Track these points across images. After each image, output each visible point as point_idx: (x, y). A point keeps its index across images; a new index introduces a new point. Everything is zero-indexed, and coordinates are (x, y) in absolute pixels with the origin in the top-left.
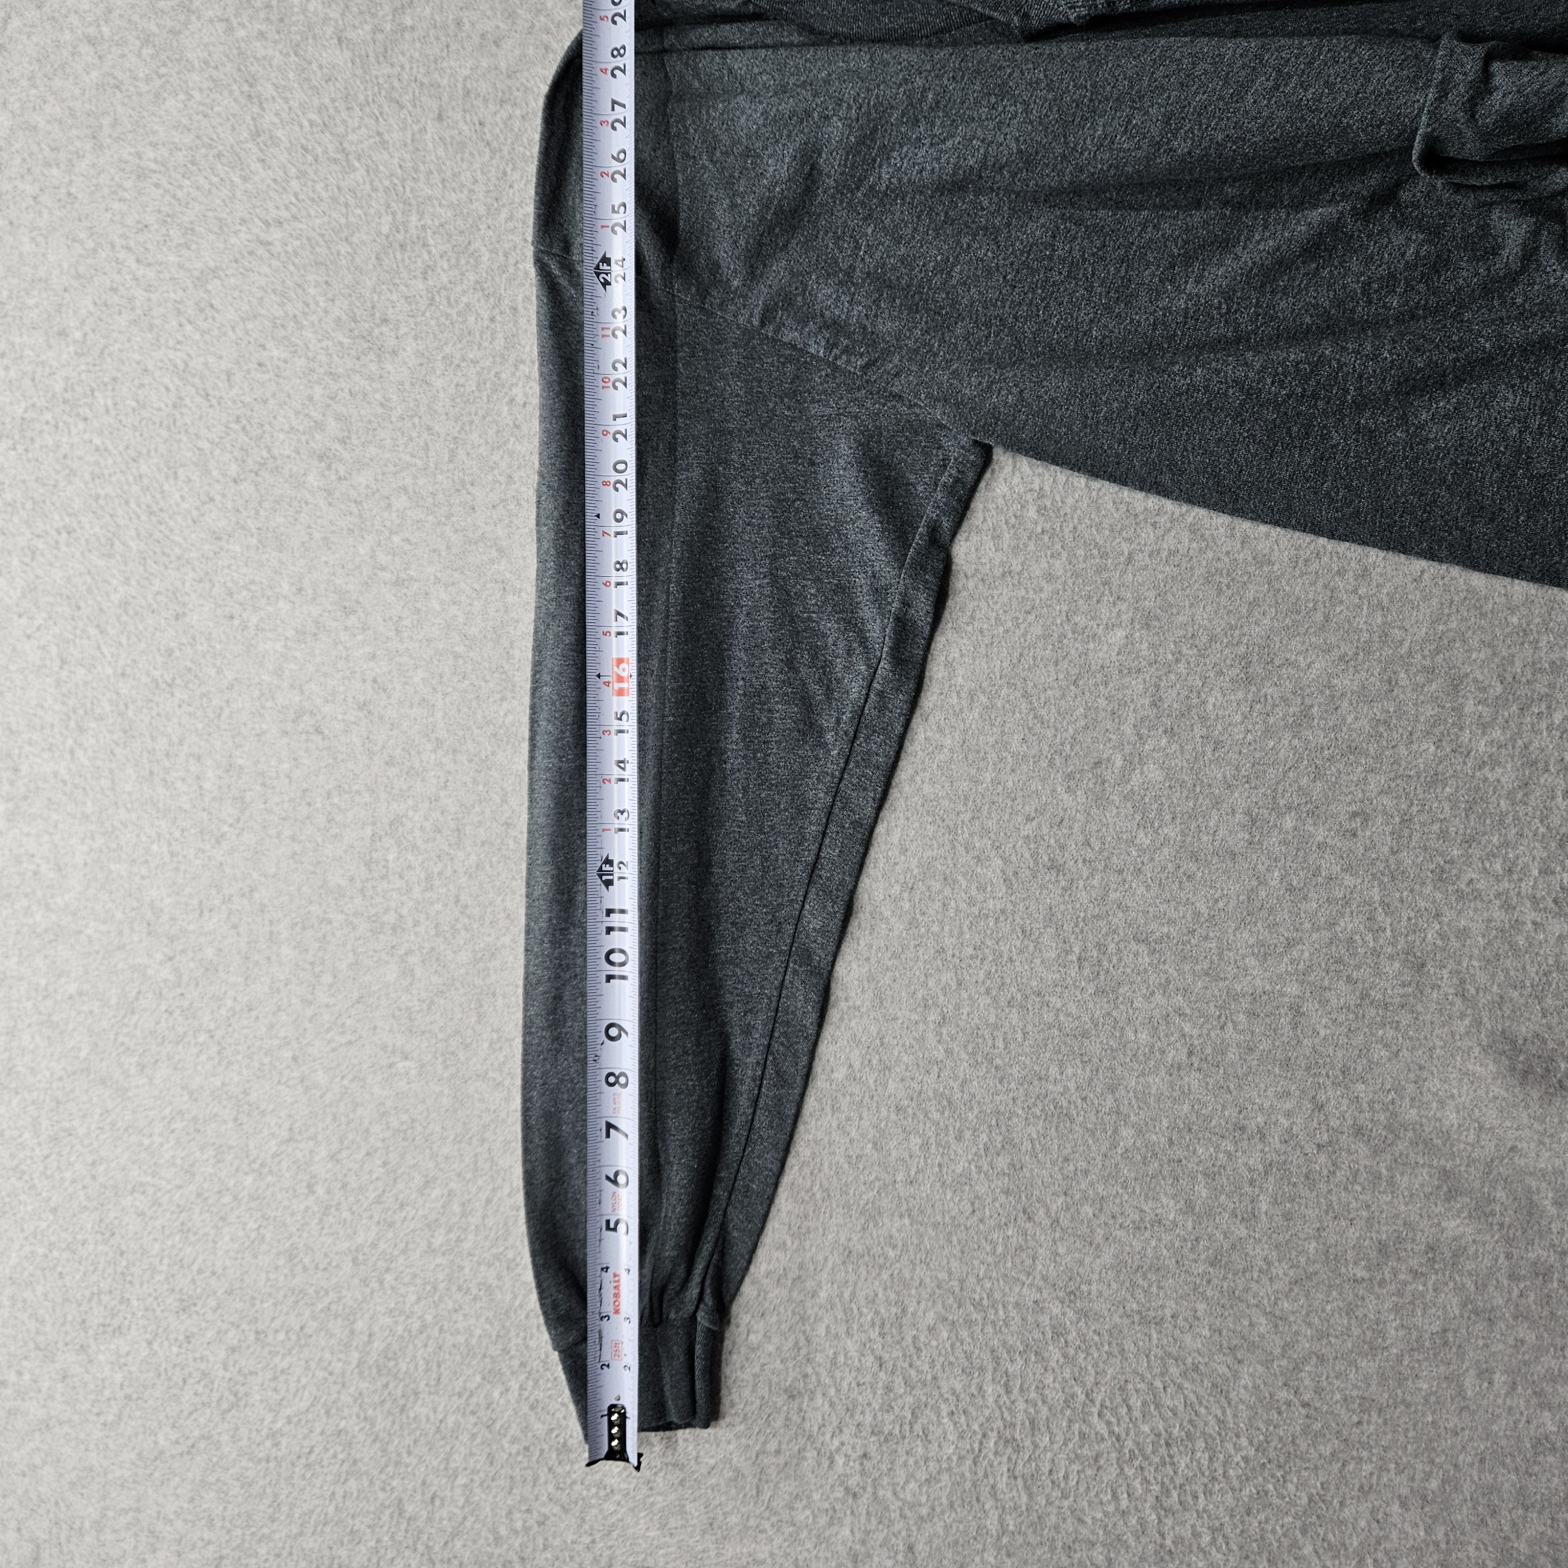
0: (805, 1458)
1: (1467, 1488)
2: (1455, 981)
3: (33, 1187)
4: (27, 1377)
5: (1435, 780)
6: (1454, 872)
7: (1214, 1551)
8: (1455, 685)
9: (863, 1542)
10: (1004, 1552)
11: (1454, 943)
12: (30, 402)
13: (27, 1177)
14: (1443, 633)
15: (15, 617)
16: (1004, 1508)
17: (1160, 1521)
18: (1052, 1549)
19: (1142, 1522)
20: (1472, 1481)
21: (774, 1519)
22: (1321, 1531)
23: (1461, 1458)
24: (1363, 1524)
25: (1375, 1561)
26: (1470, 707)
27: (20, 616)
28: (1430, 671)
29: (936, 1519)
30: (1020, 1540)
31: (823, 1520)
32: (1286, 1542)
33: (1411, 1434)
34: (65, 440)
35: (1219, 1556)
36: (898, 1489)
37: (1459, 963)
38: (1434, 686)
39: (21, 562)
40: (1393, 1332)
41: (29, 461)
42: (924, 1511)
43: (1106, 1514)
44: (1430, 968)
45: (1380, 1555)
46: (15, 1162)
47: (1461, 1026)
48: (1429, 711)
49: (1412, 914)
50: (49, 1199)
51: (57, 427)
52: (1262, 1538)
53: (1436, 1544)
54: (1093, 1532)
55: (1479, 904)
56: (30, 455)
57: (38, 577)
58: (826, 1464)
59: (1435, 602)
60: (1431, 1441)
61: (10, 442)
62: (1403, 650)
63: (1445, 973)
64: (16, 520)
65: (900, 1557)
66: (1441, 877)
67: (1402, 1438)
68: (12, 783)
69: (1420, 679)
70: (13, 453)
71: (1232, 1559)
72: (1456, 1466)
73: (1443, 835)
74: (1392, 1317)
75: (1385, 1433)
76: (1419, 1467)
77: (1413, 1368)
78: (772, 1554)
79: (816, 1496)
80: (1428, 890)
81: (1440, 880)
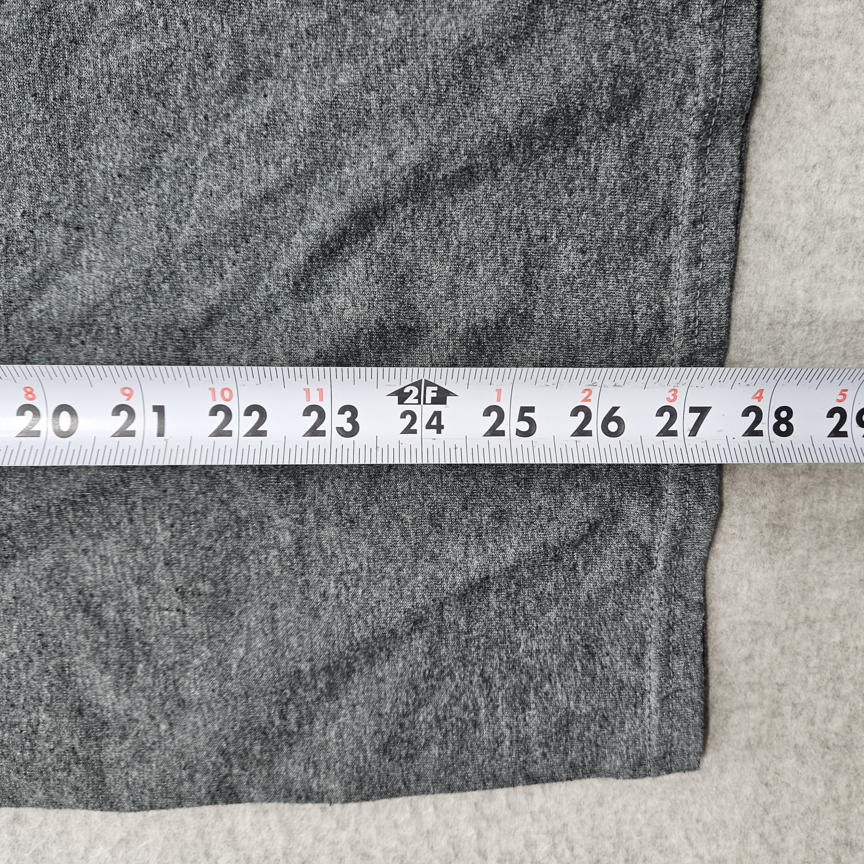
17: (480, 835)
22: (694, 810)
24: (748, 790)
25: (761, 836)
32: (648, 832)
33: (813, 663)
40: (798, 526)
43: (402, 841)
45: (767, 828)
52: (619, 834)
67: (802, 670)
74: (799, 503)
75: (780, 667)
76: (821, 703)
77: (821, 573)
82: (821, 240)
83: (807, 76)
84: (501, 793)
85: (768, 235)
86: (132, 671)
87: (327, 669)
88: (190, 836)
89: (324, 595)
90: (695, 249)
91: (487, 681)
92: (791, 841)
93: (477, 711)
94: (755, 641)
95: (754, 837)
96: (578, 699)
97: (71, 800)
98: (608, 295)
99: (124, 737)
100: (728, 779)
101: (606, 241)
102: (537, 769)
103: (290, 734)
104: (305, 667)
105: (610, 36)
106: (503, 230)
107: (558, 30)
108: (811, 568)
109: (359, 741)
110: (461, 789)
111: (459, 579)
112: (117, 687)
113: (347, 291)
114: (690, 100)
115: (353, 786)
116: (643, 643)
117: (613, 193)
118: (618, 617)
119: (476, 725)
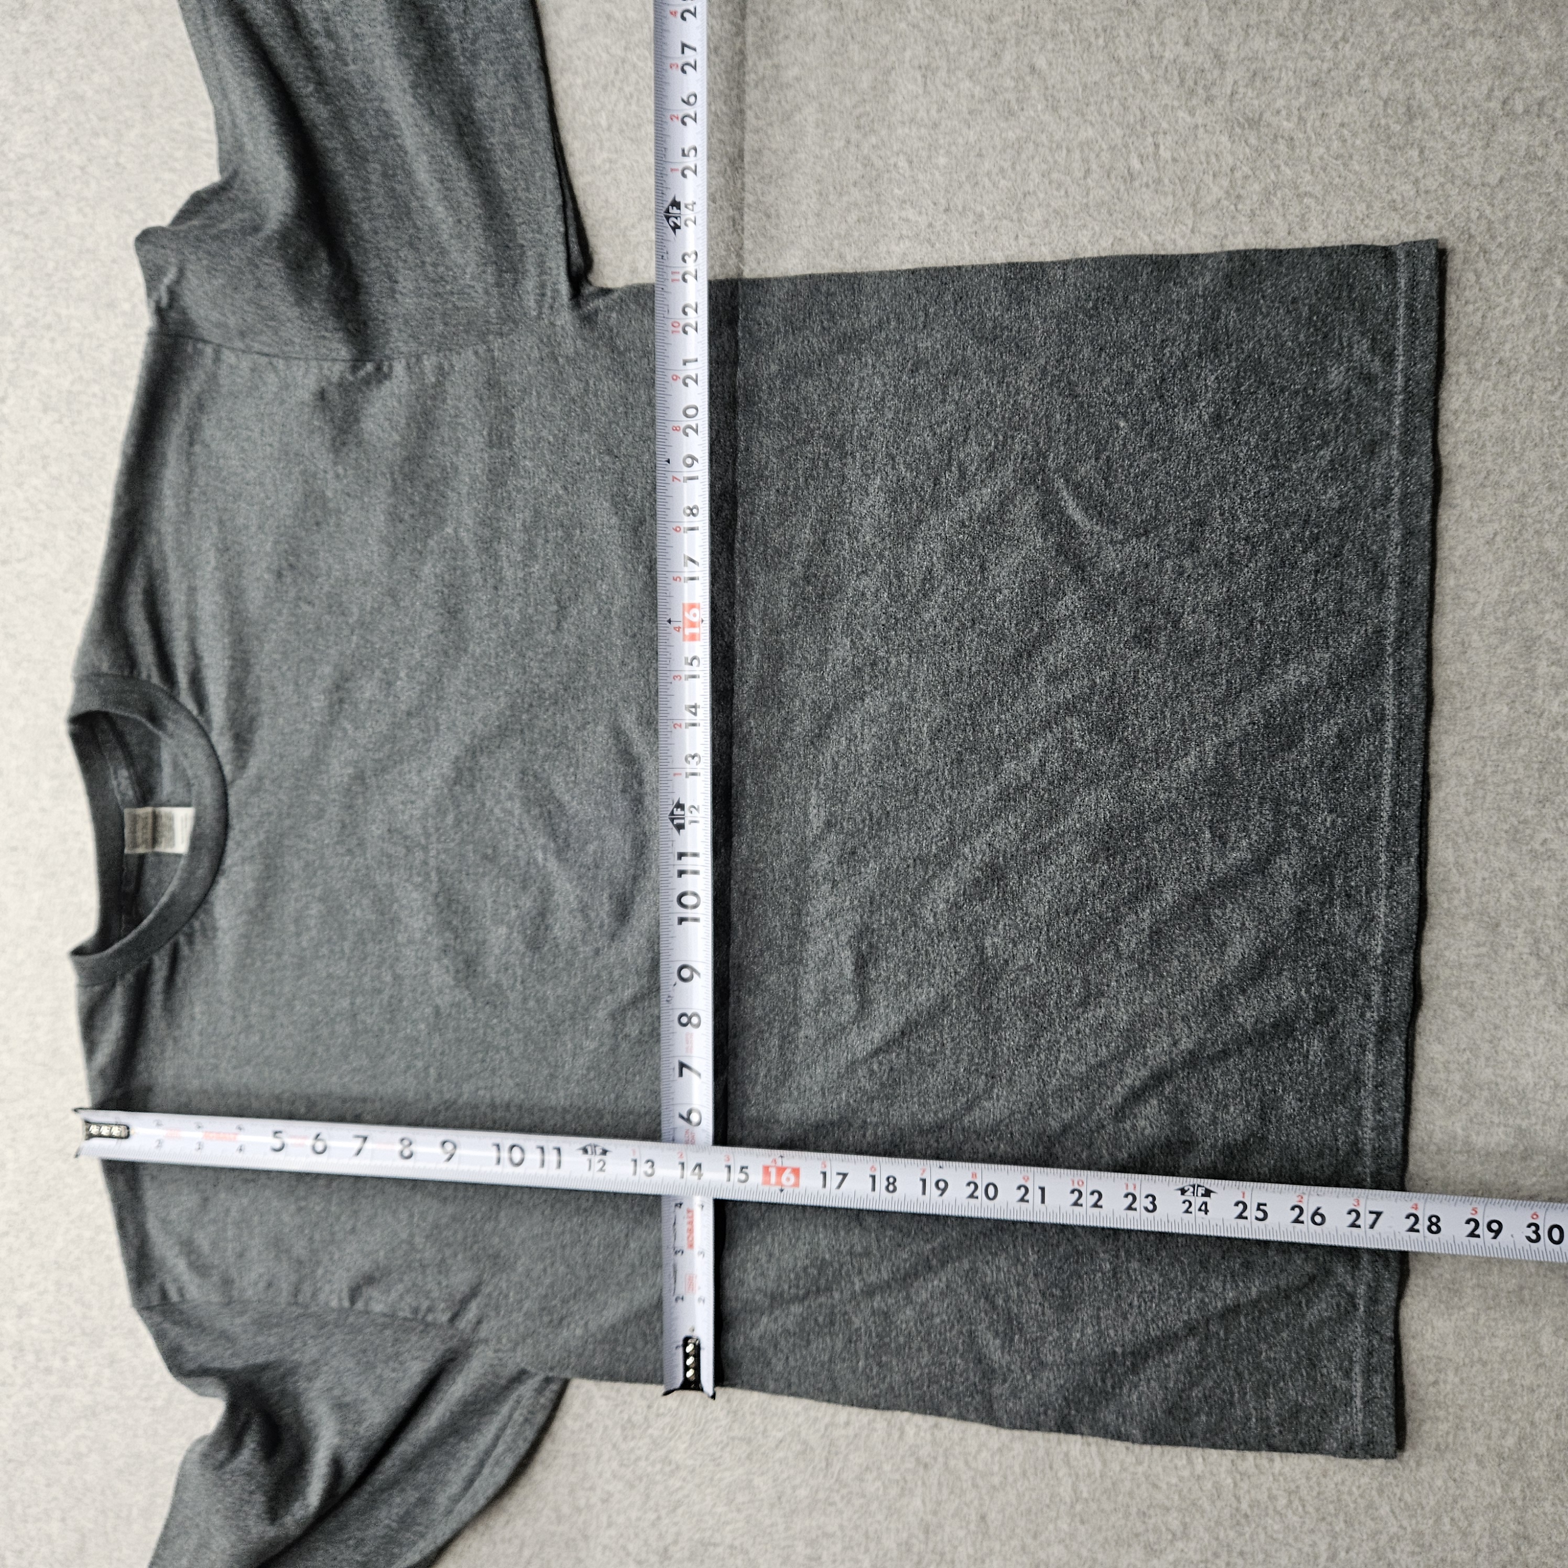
0: (875, 1430)
1: (1544, 1445)
2: (1530, 940)
4: (73, 1363)
5: (1508, 741)
6: (1528, 832)
7: (1290, 1513)
8: (1529, 646)
9: (935, 1513)
10: (1077, 1519)
11: (1529, 904)
14: (1516, 595)
16: (1077, 1476)
17: (1235, 1484)
18: (1127, 1515)
19: (1218, 1487)
20: (1548, 1437)
21: (844, 1491)
22: (1398, 1491)
23: (1537, 1415)
24: (1439, 1483)
25: (1452, 1519)
26: (1542, 668)
28: (1503, 632)
29: (1008, 1488)
30: (1094, 1506)
31: (894, 1491)
32: (1362, 1503)
33: (1488, 1392)
35: (1296, 1518)
36: (970, 1458)
37: (1533, 923)
38: (1508, 647)
40: (1469, 1291)
41: (75, 434)
42: (996, 1480)
43: (1181, 1479)
44: (1504, 927)
45: (1457, 1514)
47: (1536, 985)
48: (1503, 672)
49: (1487, 875)
51: (104, 399)
52: (1339, 1500)
53: (1513, 1501)
54: (1168, 1498)
55: (1553, 864)
56: (77, 428)
58: (896, 1435)
59: (1507, 564)
60: (1508, 1398)
61: (56, 415)
62: (1477, 611)
63: (1520, 932)
64: (62, 493)
65: (972, 1527)
66: (1515, 838)
67: (1478, 1397)
69: (1494, 640)
70: (58, 426)
71: (1308, 1521)
72: (1532, 1423)
73: (1517, 795)
74: (1468, 1275)
75: (1461, 1393)
76: (1496, 1424)
77: (1489, 1327)
78: (841, 1527)
79: (887, 1467)
80: (1502, 850)
81: (1514, 840)
82: (1473, 1096)
83: (1455, 993)
84: (1250, 1455)
85: (1433, 1092)
86: (1012, 1340)
87: (1133, 1353)
88: (1041, 1453)
89: (1131, 1305)
90: (1377, 1103)
91: (1239, 1375)
92: (1477, 1527)
93: (1232, 1394)
94: (1440, 1371)
95: (1446, 1520)
96: (1304, 1396)
97: (973, 1416)
98: (1318, 1128)
99: (1005, 1381)
100: (1424, 1472)
101: (1316, 1095)
102: (1276, 1441)
103: (1107, 1393)
104: (1119, 1350)
105: (1313, 978)
106: (1247, 1086)
107: (1279, 974)
108: (1481, 1322)
109: (1153, 1404)
110: (1222, 1448)
111: (1219, 1305)
112: (1003, 1347)
113: (1147, 1118)
114: (1368, 1015)
115: (1148, 1435)
116: (1351, 1361)
117: (1319, 1065)
118: (1332, 1342)
119: (1232, 1404)
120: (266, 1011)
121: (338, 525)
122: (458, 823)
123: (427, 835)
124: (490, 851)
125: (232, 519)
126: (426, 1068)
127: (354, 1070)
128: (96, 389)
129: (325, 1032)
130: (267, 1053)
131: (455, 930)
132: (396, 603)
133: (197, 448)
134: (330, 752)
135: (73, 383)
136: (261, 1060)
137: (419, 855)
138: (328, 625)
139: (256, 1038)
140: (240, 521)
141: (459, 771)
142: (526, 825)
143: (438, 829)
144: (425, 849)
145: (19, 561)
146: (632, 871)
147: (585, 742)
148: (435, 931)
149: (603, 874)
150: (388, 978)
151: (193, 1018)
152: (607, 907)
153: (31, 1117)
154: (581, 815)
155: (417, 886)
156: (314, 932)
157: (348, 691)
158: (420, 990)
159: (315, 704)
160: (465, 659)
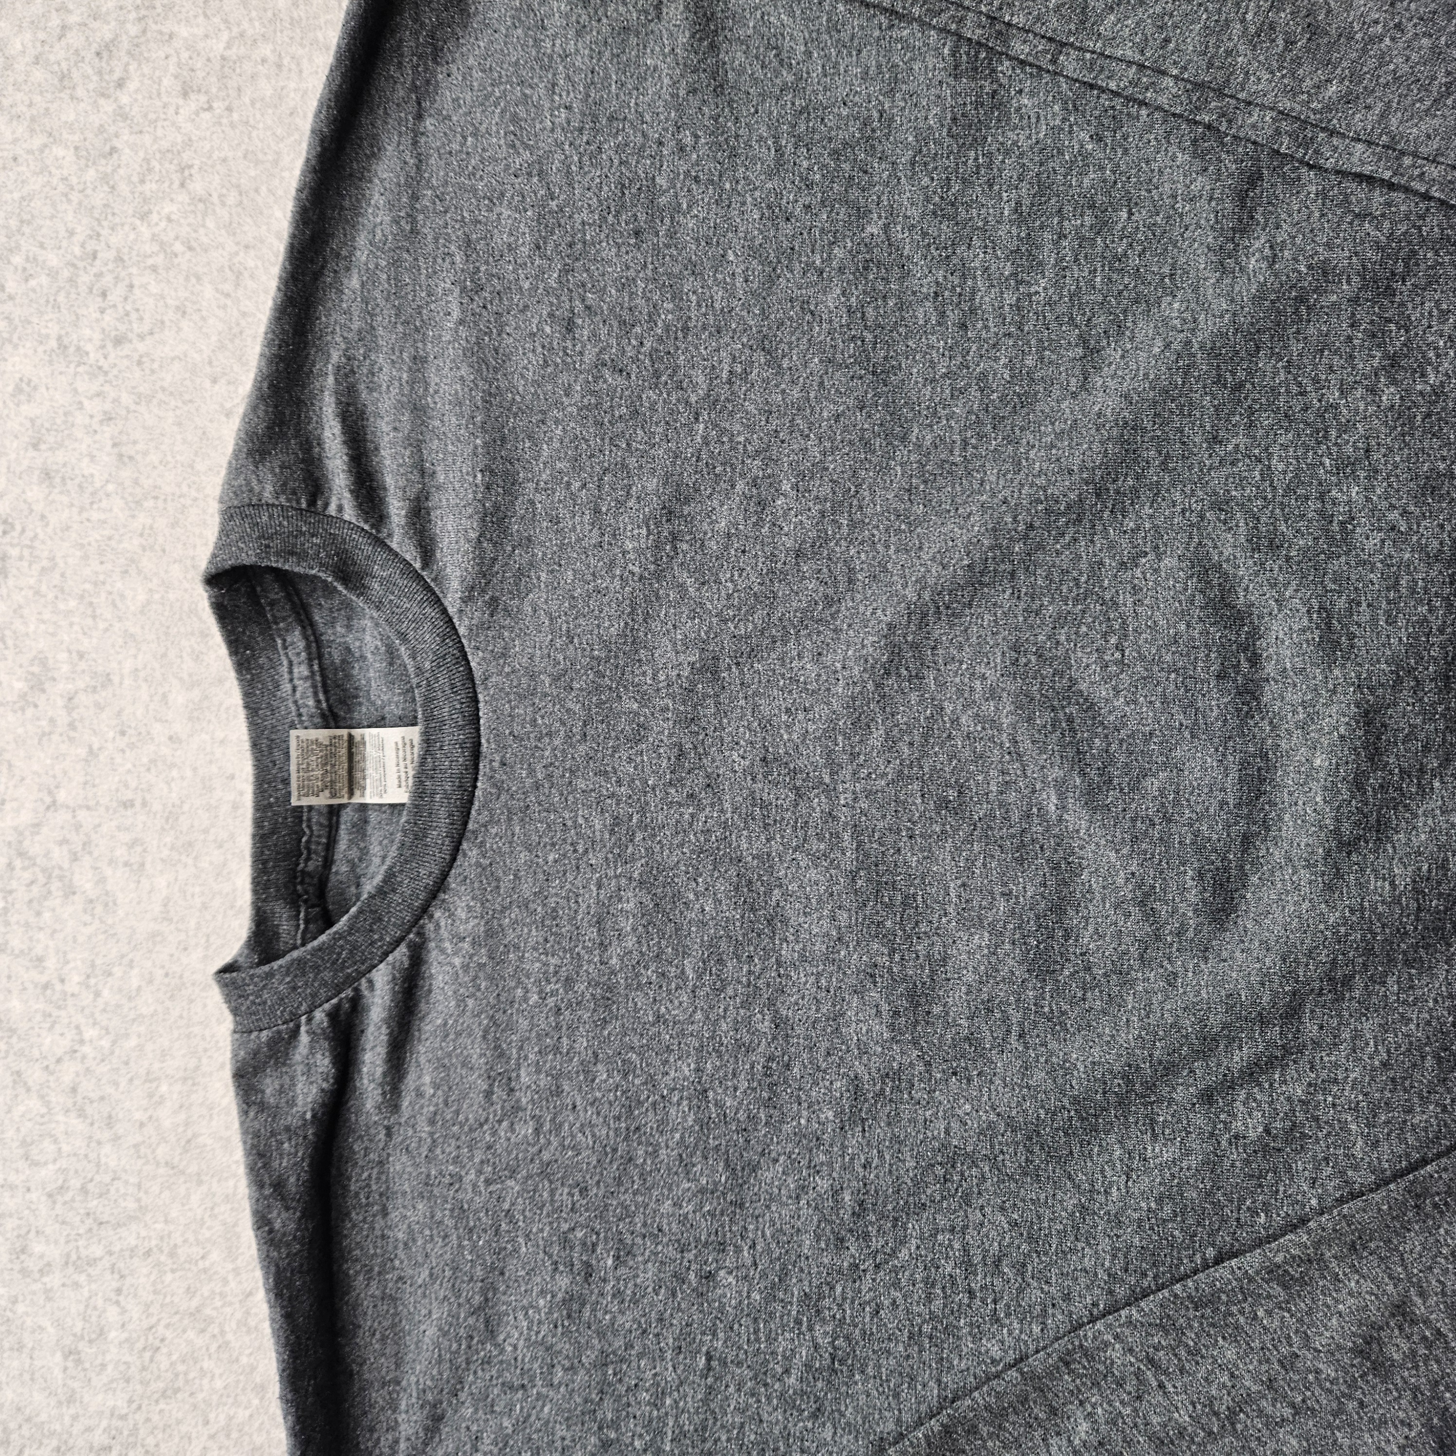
3: (224, 1346)
12: (235, 30)
13: (214, 1329)
15: (207, 384)
27: (214, 381)
34: (292, 85)
39: (217, 290)
41: (232, 125)
46: (195, 1303)
50: (253, 1368)
51: (279, 66)
56: (235, 116)
57: (244, 314)
61: (203, 98)
64: (210, 223)
68: (197, 658)
70: (206, 116)
120: (544, 1081)
121: (671, 234)
122: (891, 743)
123: (834, 768)
124: (952, 794)
125: (488, 237)
126: (836, 1193)
127: (702, 1191)
128: (266, 50)
129: (650, 1120)
130: (546, 1156)
131: (888, 939)
132: (773, 362)
133: (429, 123)
134: (656, 626)
135: (228, 46)
136: (535, 1168)
137: (819, 803)
138: (653, 408)
139: (526, 1130)
140: (501, 239)
141: (895, 651)
142: (1026, 745)
143: (854, 756)
144: (830, 791)
145: (141, 337)
146: (1242, 827)
147: (1136, 590)
148: (851, 938)
149: (1181, 832)
150: (765, 1026)
151: (420, 1094)
152: (1192, 896)
153: (148, 1253)
154: (1132, 724)
155: (816, 859)
156: (630, 942)
157: (688, 520)
158: (824, 1045)
159: (629, 545)
160: (901, 453)
